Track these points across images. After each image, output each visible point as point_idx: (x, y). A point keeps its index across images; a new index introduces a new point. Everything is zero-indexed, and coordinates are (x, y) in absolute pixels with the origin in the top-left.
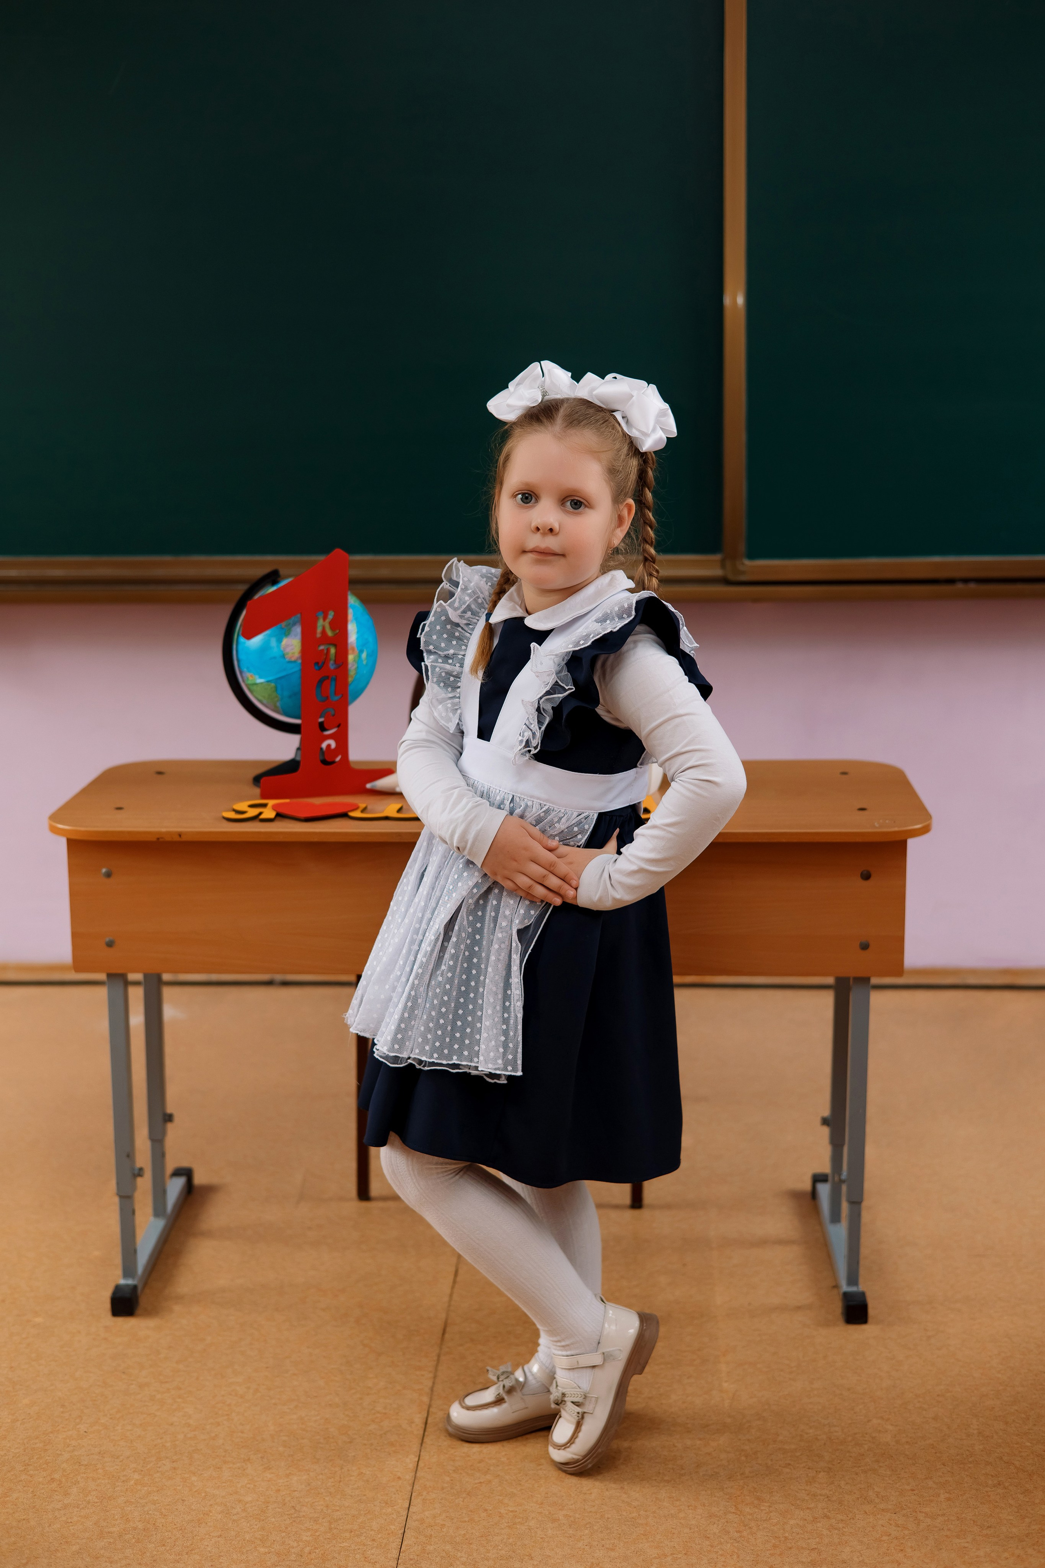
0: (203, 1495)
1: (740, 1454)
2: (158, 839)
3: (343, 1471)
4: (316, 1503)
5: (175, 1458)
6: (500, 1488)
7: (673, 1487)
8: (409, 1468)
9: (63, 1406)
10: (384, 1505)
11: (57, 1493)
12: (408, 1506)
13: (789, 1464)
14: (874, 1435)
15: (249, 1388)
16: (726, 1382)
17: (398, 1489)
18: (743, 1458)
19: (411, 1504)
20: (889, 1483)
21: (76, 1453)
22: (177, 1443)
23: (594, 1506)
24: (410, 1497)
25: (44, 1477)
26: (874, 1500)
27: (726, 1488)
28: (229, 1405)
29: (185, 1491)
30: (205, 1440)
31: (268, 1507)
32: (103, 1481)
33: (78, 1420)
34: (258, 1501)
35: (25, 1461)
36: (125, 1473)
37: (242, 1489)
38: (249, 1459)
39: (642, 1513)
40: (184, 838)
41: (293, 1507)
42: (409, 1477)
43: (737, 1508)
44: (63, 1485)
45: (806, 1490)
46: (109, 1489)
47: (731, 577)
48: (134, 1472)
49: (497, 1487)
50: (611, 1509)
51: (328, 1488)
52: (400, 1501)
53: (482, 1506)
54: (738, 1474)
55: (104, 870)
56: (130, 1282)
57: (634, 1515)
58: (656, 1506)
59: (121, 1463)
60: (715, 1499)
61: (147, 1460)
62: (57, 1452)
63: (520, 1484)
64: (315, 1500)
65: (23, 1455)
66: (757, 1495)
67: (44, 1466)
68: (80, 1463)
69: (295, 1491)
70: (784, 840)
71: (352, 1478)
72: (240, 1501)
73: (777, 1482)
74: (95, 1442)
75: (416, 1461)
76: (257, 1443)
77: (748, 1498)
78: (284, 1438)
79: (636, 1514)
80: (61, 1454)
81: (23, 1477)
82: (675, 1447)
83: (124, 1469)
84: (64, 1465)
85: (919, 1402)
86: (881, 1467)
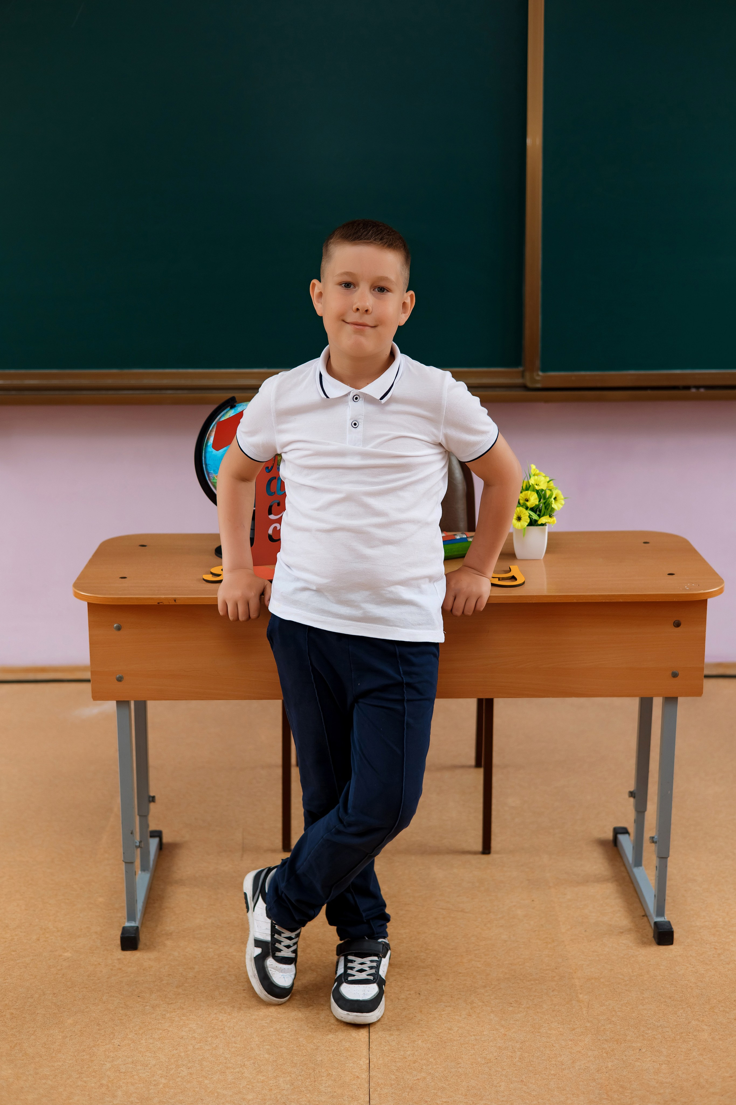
0: (216, 1094)
1: (602, 1052)
2: (159, 603)
3: (315, 1073)
4: (301, 1100)
5: (189, 1065)
6: (433, 1084)
7: (559, 1080)
8: (364, 1069)
9: (98, 1025)
10: (350, 1099)
11: (107, 1096)
12: (369, 1100)
13: (639, 1059)
14: (695, 1034)
15: (234, 1007)
16: (581, 993)
17: (359, 1086)
18: (605, 1055)
19: (371, 1098)
20: (713, 1072)
21: (115, 1063)
22: (189, 1052)
23: (504, 1096)
24: (369, 1092)
25: (95, 1083)
26: (705, 1085)
27: (597, 1079)
28: (222, 1021)
29: (202, 1092)
30: (209, 1050)
31: (266, 1103)
32: (139, 1085)
33: (111, 1036)
34: (257, 1098)
35: (78, 1070)
36: (154, 1078)
37: (243, 1089)
38: (244, 1065)
39: (540, 1101)
40: (178, 602)
41: (284, 1103)
42: (365, 1076)
43: (608, 1095)
44: (110, 1089)
45: (655, 1079)
46: (145, 1091)
47: (529, 385)
48: (161, 1077)
49: (431, 1083)
50: (517, 1098)
51: (307, 1087)
52: (362, 1096)
53: (422, 1098)
54: (604, 1068)
55: (115, 625)
56: (133, 924)
57: (535, 1102)
58: (549, 1095)
59: (150, 1071)
60: (591, 1088)
61: (169, 1067)
62: (101, 1062)
63: (447, 1080)
64: (299, 1097)
65: (76, 1065)
66: (621, 1083)
67: (93, 1074)
68: (119, 1071)
69: (283, 1090)
70: (621, 601)
71: (323, 1078)
72: (244, 1099)
73: (633, 1073)
74: (128, 1054)
75: (367, 1063)
76: (248, 1051)
77: (614, 1086)
78: (267, 1047)
79: (536, 1102)
80: (105, 1064)
81: (80, 1083)
82: (554, 1047)
83: (153, 1075)
84: (108, 1073)
85: (722, 1006)
86: (705, 1059)
